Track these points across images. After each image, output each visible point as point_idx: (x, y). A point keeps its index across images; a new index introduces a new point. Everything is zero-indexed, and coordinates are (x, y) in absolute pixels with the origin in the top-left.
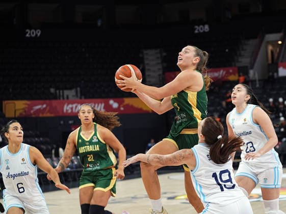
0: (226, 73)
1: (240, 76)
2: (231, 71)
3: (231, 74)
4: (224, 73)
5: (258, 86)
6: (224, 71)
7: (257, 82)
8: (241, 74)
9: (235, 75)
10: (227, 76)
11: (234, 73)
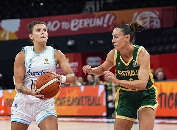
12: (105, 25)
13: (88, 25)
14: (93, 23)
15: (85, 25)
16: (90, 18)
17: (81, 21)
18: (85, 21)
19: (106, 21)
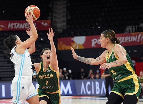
12: (138, 41)
13: (128, 40)
14: (130, 39)
15: (126, 40)
16: (129, 36)
17: (123, 38)
18: (126, 38)
19: (139, 38)
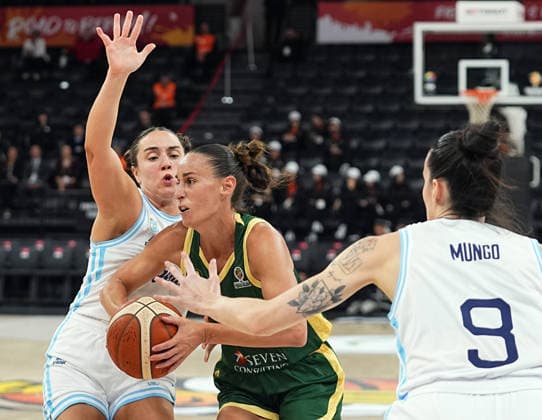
0: (157, 23)
1: (198, 32)
2: (173, 16)
3: (171, 26)
4: (154, 20)
5: (252, 67)
6: (152, 14)
7: (251, 57)
8: (205, 27)
9: (184, 29)
10: (160, 33)
11: (180, 25)
